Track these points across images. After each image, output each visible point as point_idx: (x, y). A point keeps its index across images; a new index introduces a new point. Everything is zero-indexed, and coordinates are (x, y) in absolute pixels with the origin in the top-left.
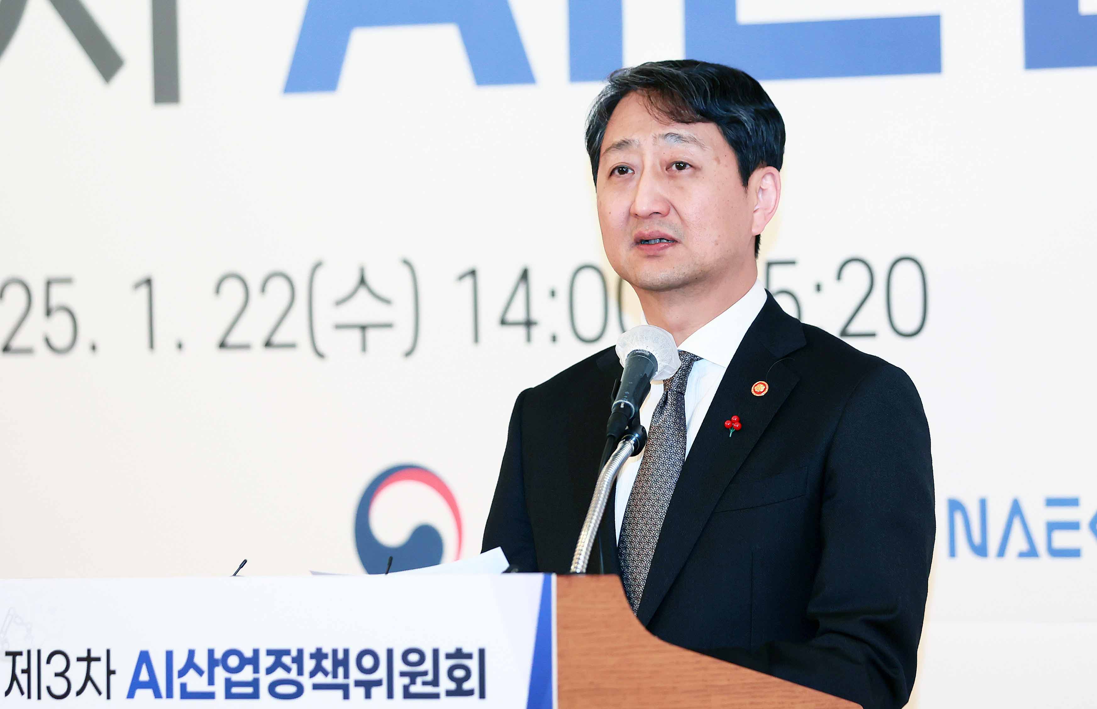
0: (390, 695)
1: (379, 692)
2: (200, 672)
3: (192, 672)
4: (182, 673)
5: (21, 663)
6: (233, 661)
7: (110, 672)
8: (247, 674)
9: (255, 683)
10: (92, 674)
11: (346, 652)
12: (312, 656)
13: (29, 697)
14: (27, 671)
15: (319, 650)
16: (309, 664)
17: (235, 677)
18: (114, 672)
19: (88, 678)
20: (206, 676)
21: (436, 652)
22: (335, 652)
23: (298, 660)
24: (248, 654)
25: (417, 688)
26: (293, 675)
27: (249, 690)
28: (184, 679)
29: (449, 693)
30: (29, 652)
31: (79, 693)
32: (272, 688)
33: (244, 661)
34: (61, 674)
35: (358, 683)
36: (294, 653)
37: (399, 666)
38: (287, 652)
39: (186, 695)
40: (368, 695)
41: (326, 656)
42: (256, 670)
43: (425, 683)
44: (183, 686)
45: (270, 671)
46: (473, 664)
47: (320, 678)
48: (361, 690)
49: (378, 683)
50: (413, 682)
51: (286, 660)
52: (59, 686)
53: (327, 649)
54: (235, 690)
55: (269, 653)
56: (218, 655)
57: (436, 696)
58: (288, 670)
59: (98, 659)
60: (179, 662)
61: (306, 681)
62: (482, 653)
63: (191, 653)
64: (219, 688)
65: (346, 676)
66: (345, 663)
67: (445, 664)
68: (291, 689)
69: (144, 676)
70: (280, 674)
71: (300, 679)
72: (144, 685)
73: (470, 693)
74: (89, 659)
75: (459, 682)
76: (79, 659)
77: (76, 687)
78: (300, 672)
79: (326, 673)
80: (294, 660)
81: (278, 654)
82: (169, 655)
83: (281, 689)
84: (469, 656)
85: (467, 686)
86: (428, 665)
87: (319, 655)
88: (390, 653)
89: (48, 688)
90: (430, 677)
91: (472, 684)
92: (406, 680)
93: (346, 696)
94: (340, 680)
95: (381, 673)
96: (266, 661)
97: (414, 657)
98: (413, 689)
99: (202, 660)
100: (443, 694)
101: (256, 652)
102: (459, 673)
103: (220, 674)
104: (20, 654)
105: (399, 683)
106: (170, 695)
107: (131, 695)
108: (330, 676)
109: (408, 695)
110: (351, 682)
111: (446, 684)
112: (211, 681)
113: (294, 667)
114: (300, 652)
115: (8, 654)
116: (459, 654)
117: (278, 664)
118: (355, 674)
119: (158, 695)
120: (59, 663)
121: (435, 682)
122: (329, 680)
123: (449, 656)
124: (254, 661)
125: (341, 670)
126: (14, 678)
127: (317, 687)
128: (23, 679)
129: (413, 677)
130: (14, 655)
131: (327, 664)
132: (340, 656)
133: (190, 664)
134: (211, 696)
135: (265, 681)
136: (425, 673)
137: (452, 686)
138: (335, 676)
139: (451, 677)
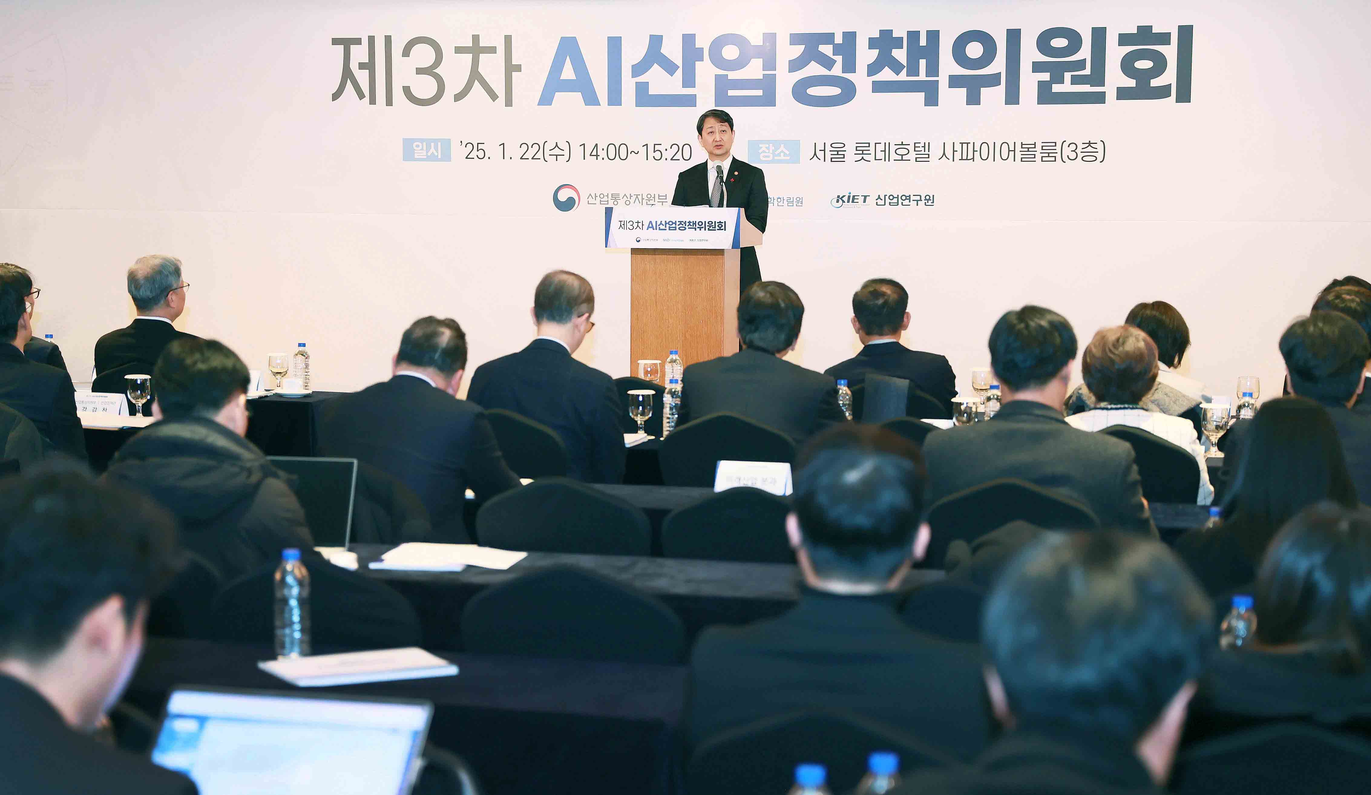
0: (705, 230)
1: (703, 229)
3: (661, 225)
6: (671, 223)
8: (674, 225)
9: (676, 227)
11: (696, 222)
16: (687, 224)
17: (671, 226)
19: (637, 227)
21: (715, 222)
22: (693, 222)
25: (711, 228)
26: (684, 226)
27: (674, 229)
28: (660, 226)
32: (679, 228)
33: (673, 223)
35: (698, 228)
36: (684, 222)
37: (707, 224)
39: (660, 229)
40: (700, 230)
42: (676, 225)
44: (659, 228)
45: (678, 225)
46: (723, 224)
47: (690, 227)
48: (699, 229)
53: (692, 221)
54: (671, 229)
56: (667, 222)
57: (715, 230)
58: (683, 225)
60: (658, 223)
61: (687, 227)
62: (725, 222)
64: (667, 228)
65: (696, 226)
66: (695, 224)
67: (717, 224)
68: (683, 228)
70: (681, 226)
74: (637, 223)
78: (685, 225)
79: (691, 226)
81: (681, 222)
83: (681, 228)
86: (713, 224)
87: (689, 222)
88: (705, 222)
90: (714, 227)
91: (723, 228)
92: (709, 227)
93: (695, 230)
94: (694, 227)
95: (703, 226)
96: (678, 223)
97: (710, 223)
98: (710, 229)
99: (664, 223)
101: (676, 221)
102: (720, 226)
103: (668, 226)
105: (707, 228)
109: (709, 230)
111: (717, 228)
112: (666, 227)
113: (684, 225)
116: (720, 222)
117: (681, 224)
118: (697, 226)
119: (654, 229)
121: (715, 227)
122: (692, 227)
124: (675, 223)
125: (694, 225)
126: (621, 226)
129: (710, 227)
130: (621, 222)
131: (692, 224)
132: (694, 222)
133: (661, 223)
134: (666, 230)
135: (678, 227)
137: (719, 228)
138: (693, 226)
139: (718, 226)
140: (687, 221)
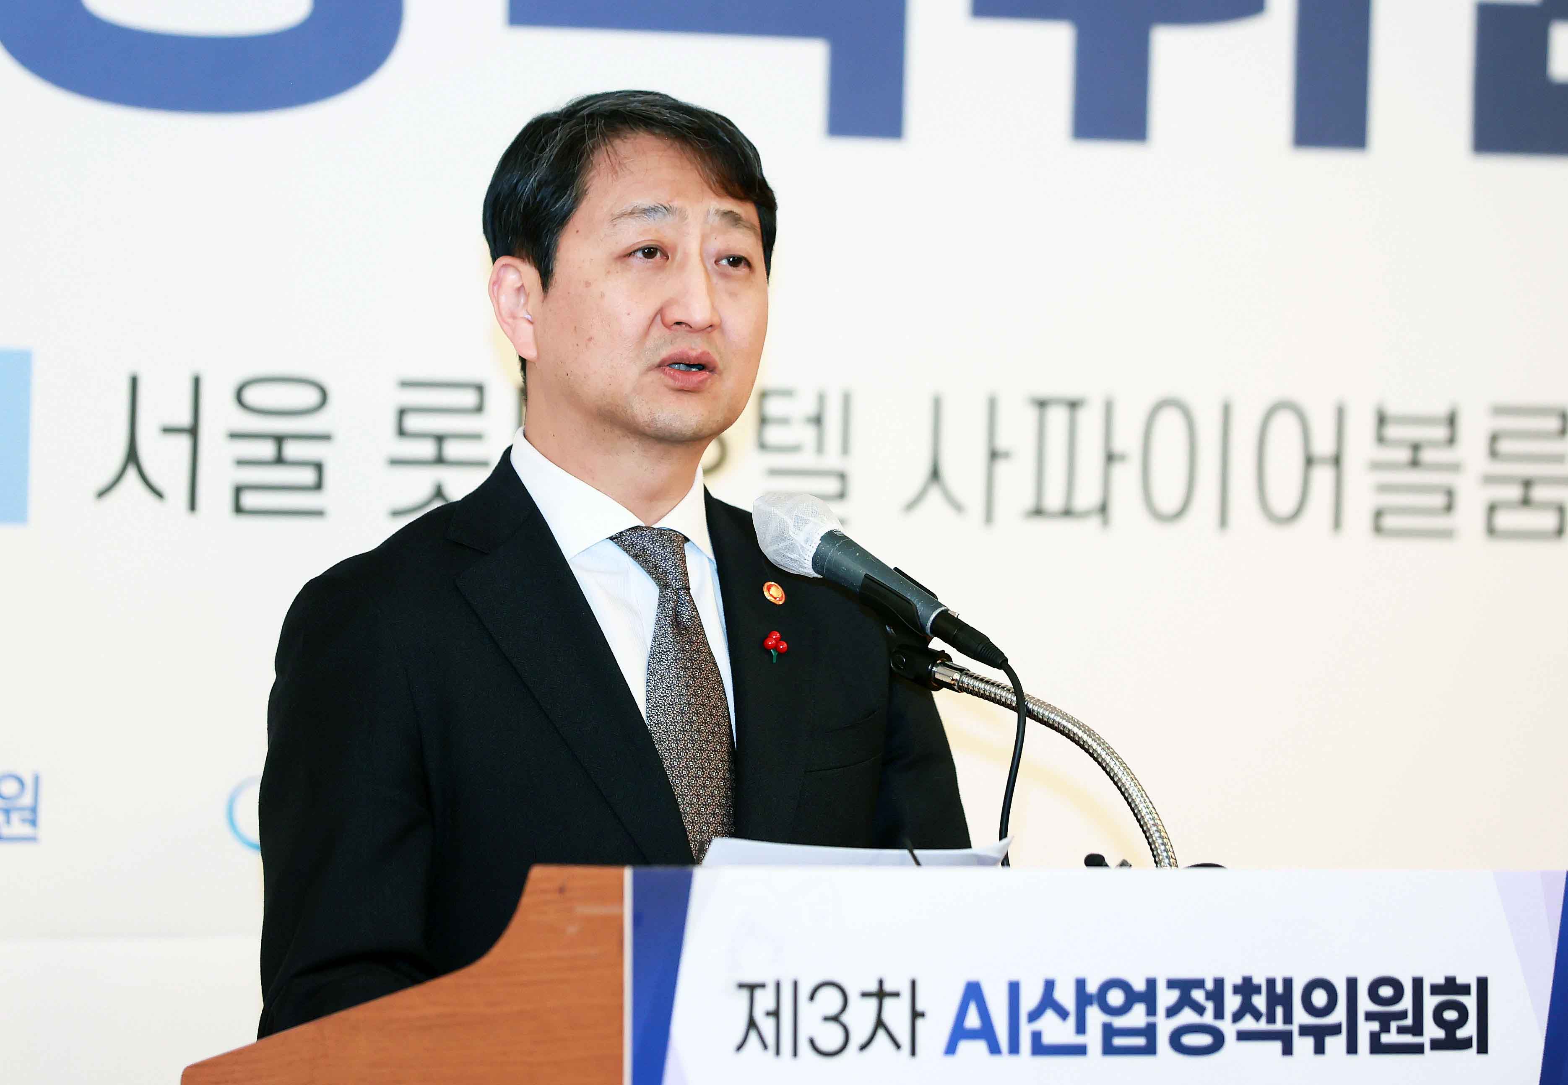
0: (1352, 1048)
1: (1336, 1044)
2: (1063, 1014)
3: (1050, 1015)
4: (1034, 1016)
5: (765, 1000)
6: (1116, 998)
7: (916, 1015)
8: (1137, 1017)
9: (1150, 1032)
10: (886, 1017)
11: (1288, 983)
12: (1237, 990)
13: (778, 1053)
14: (775, 1014)
15: (1247, 980)
16: (1232, 1002)
17: (1119, 1022)
18: (922, 1015)
19: (880, 1023)
20: (1072, 1020)
21: (1418, 983)
22: (1271, 983)
23: (1217, 995)
24: (1139, 986)
25: (1391, 1037)
26: (1208, 1018)
27: (1141, 1041)
28: (1038, 1025)
29: (1436, 1045)
30: (778, 985)
31: (863, 1047)
32: (1175, 1038)
33: (1132, 997)
34: (835, 1019)
35: (1305, 1030)
36: (1209, 985)
37: (1365, 1004)
38: (1199, 984)
39: (1039, 1048)
40: (1320, 1049)
41: (1257, 990)
42: (1151, 1011)
43: (1401, 1030)
44: (1036, 1036)
45: (1172, 1012)
46: (1470, 1002)
47: (1248, 1023)
48: (1309, 1041)
49: (1335, 1030)
50: (1385, 1029)
51: (1198, 995)
52: (830, 1038)
53: (1259, 979)
54: (1118, 1041)
55: (1172, 984)
56: (1092, 988)
57: (1418, 1050)
58: (1200, 1010)
59: (896, 995)
60: (1029, 1000)
61: (1228, 1028)
62: (1483, 983)
63: (1050, 986)
64: (1093, 1038)
65: (1288, 1019)
66: (1286, 1000)
67: (1430, 1002)
68: (1205, 1040)
69: (973, 1021)
70: (1187, 1016)
71: (1219, 1024)
72: (973, 1035)
73: (1465, 1044)
74: (881, 994)
75: (1450, 1028)
76: (865, 995)
77: (859, 1036)
78: (1219, 1014)
79: (1257, 1016)
80: (1209, 996)
81: (1184, 986)
82: (1014, 989)
83: (1189, 1040)
84: (1465, 990)
85: (1461, 1034)
86: (1406, 1003)
87: (1247, 988)
88: (1352, 984)
89: (812, 1042)
90: (1409, 1022)
91: (1469, 1030)
92: (1375, 1026)
93: (1288, 1050)
94: (1279, 1025)
95: (1339, 1015)
96: (1166, 997)
97: (1386, 992)
98: (1385, 1039)
99: (1066, 996)
100: (1427, 1047)
101: (1151, 984)
102: (1451, 1015)
103: (1095, 1017)
104: (763, 986)
105: (1365, 1029)
106: (1014, 1048)
107: (951, 1049)
108: (1263, 1019)
109: (1377, 1047)
110: (1295, 1028)
111: (1432, 1031)
112: (1081, 1028)
113: (1210, 1006)
114: (1219, 983)
115: (741, 986)
116: (1451, 986)
117: (1186, 1001)
118: (1301, 1016)
119: (994, 1049)
120: (830, 1001)
121: (1417, 1029)
122: (1262, 1025)
123: (1436, 990)
124: (1149, 997)
125: (1279, 1011)
126: (752, 1024)
127: (1243, 1036)
128: (767, 1025)
129: (1385, 1020)
130: (752, 988)
131: (1260, 1002)
132: (1279, 989)
133: (1048, 1001)
134: (1080, 1050)
135: (1165, 1027)
136: (1403, 1015)
137: (1440, 1034)
138: (1271, 1019)
139: (1439, 1020)
140: (1232, 980)
